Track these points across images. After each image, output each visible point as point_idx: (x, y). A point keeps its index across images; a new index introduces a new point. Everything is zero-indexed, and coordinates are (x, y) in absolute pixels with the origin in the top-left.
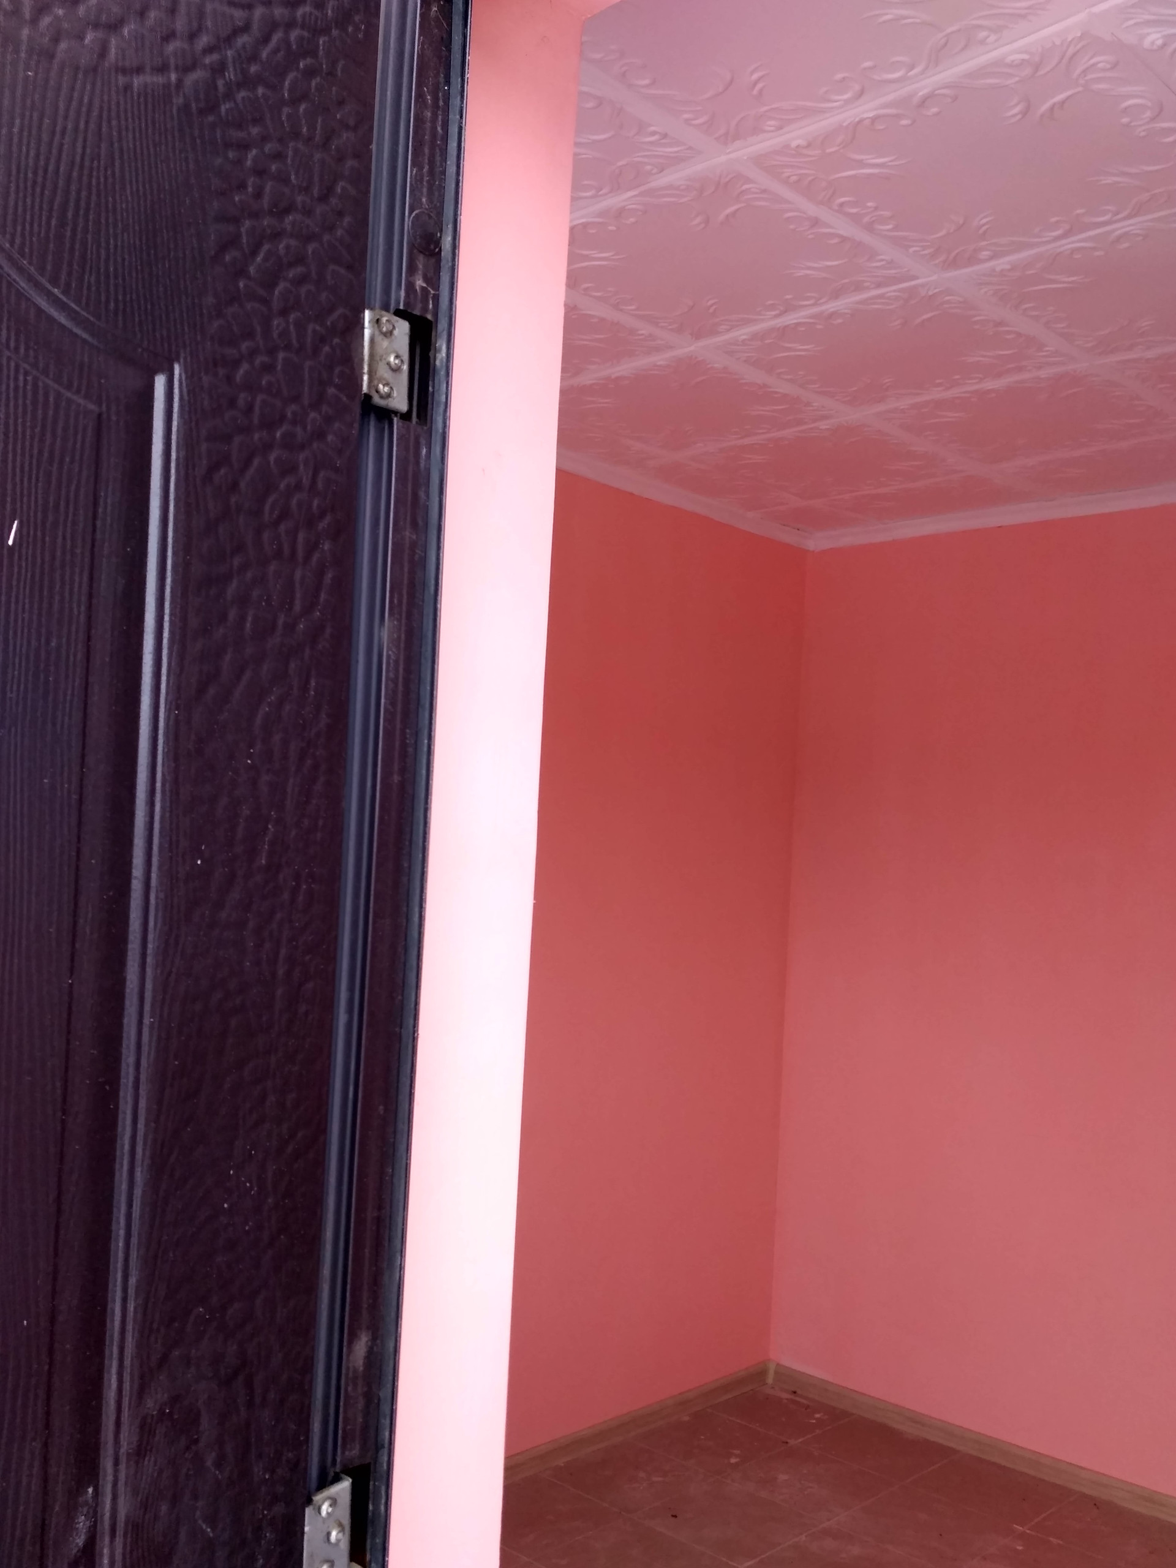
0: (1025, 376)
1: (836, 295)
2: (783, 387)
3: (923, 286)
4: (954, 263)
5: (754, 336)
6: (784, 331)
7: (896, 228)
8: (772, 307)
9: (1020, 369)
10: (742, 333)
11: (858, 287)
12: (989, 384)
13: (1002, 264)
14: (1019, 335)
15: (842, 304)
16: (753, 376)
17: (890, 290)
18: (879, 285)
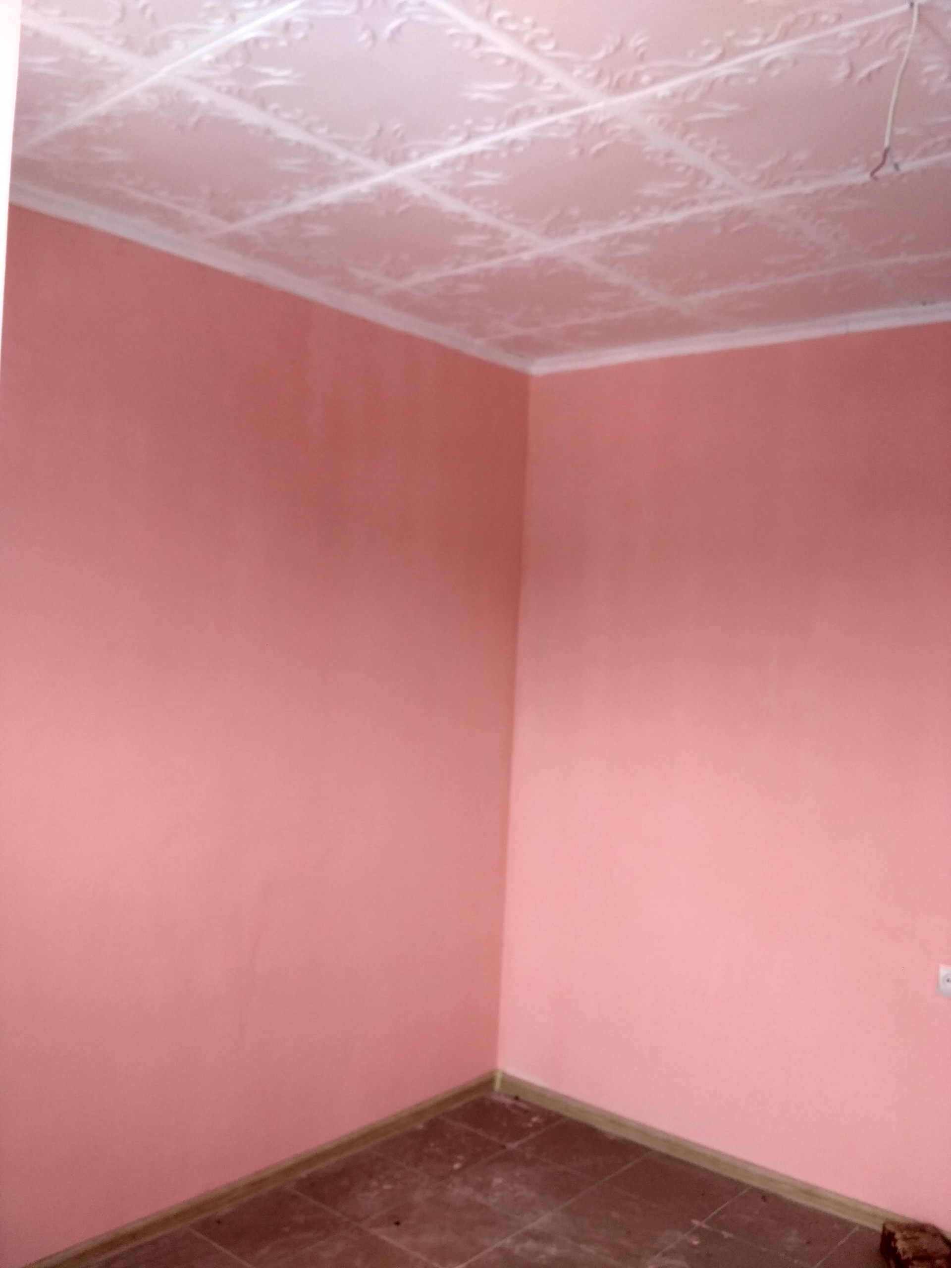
0: (697, 210)
1: (513, 120)
2: (479, 217)
3: (592, 113)
4: (618, 88)
5: (445, 165)
6: (471, 159)
7: (556, 48)
8: (455, 133)
9: (694, 203)
10: (433, 160)
11: (532, 113)
12: (669, 218)
13: (663, 89)
14: (688, 167)
15: (522, 131)
16: (451, 205)
17: (563, 117)
18: (551, 111)
